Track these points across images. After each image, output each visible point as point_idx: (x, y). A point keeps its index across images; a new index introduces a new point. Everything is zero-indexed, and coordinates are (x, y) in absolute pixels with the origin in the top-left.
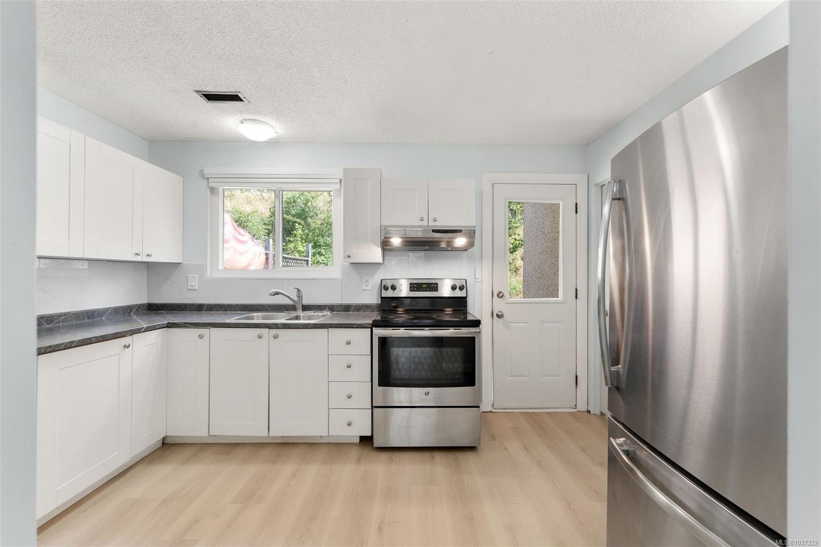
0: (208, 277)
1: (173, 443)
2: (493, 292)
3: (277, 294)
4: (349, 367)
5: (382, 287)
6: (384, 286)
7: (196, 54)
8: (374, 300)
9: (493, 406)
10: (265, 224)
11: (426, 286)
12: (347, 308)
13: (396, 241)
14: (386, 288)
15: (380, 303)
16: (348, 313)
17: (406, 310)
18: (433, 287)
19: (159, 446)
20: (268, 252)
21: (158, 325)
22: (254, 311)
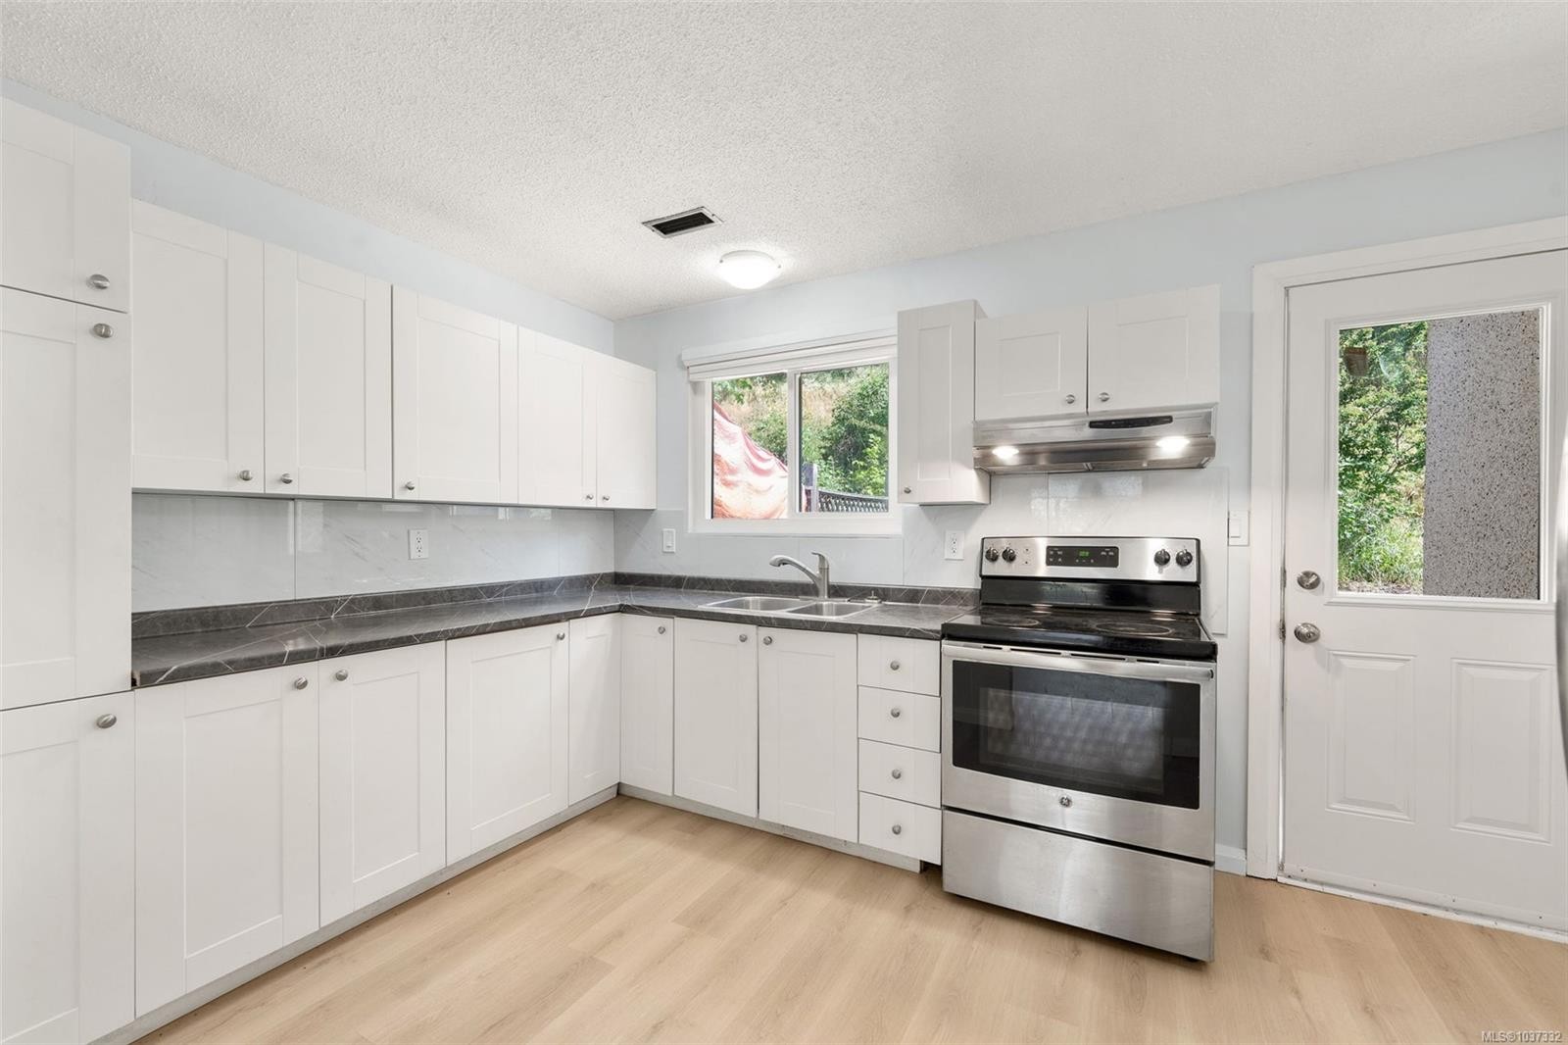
0: (689, 531)
1: (630, 795)
2: (1284, 572)
3: (784, 564)
4: (896, 715)
5: (984, 554)
6: (988, 552)
7: (623, 159)
8: (968, 581)
9: (1281, 867)
10: (824, 438)
11: (1087, 553)
12: (913, 595)
13: (1006, 454)
14: (993, 557)
15: (980, 587)
16: (915, 605)
17: (1055, 607)
18: (1105, 555)
19: (611, 797)
20: (810, 488)
21: (605, 607)
22: (754, 592)
